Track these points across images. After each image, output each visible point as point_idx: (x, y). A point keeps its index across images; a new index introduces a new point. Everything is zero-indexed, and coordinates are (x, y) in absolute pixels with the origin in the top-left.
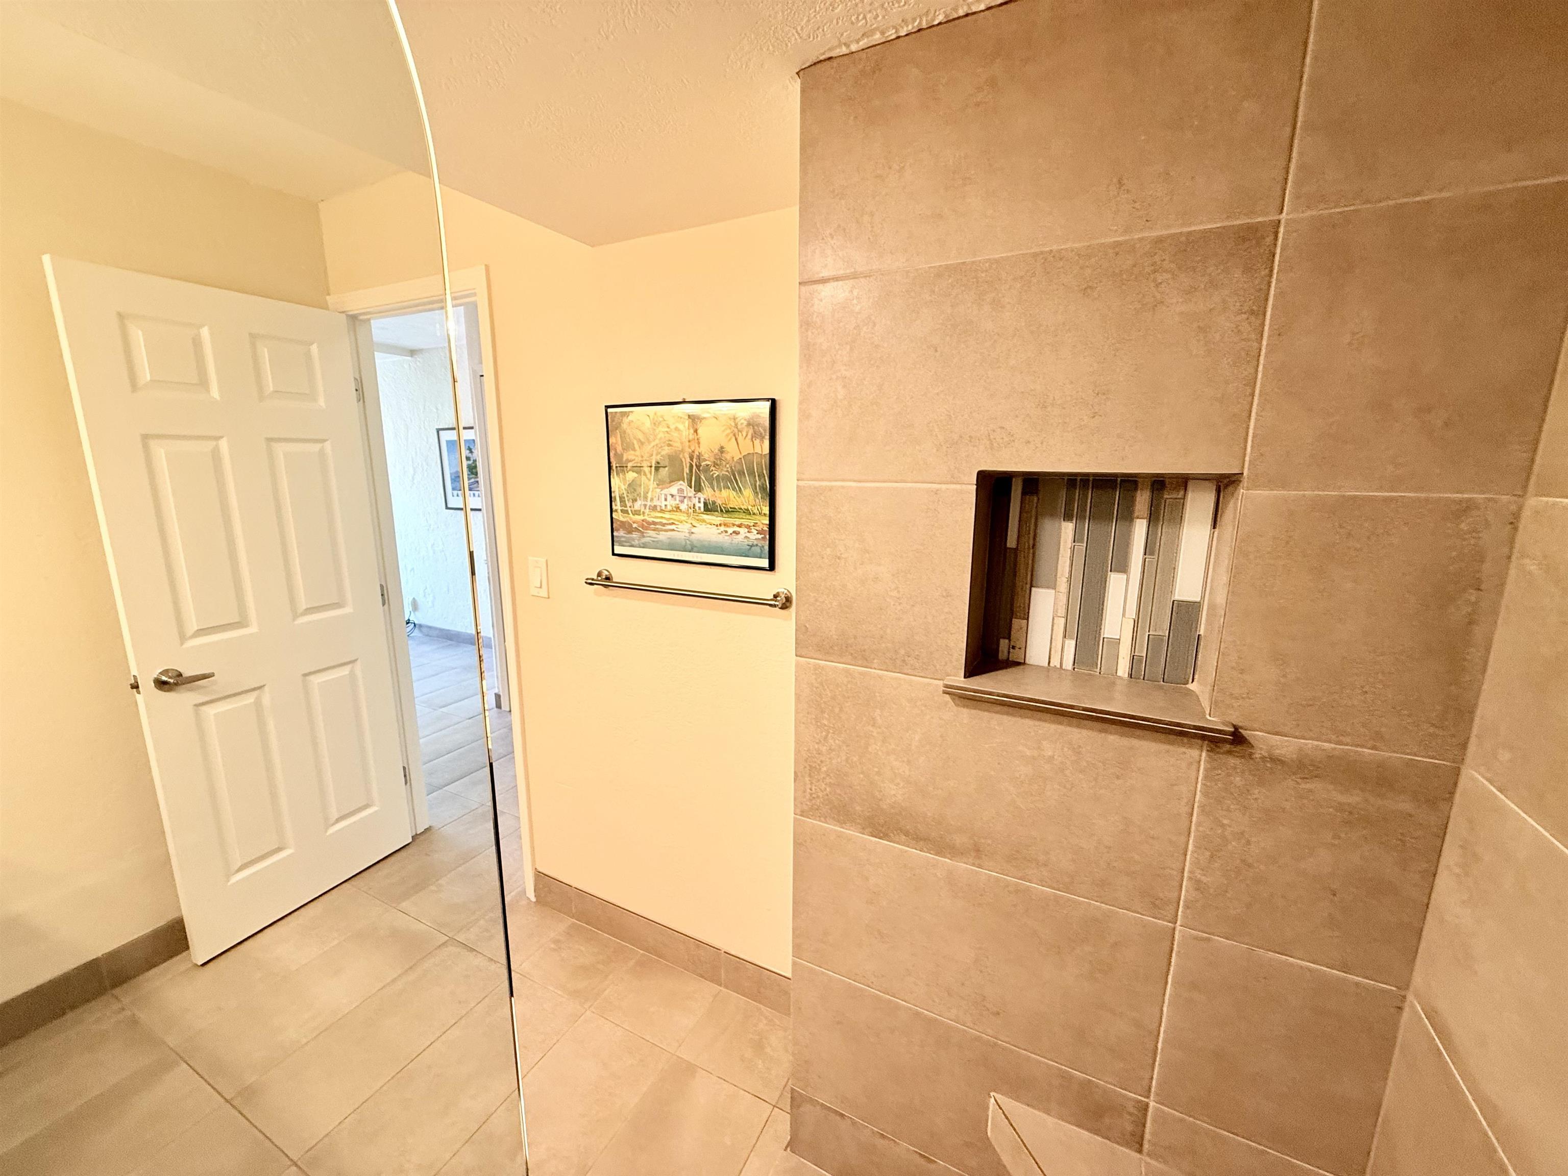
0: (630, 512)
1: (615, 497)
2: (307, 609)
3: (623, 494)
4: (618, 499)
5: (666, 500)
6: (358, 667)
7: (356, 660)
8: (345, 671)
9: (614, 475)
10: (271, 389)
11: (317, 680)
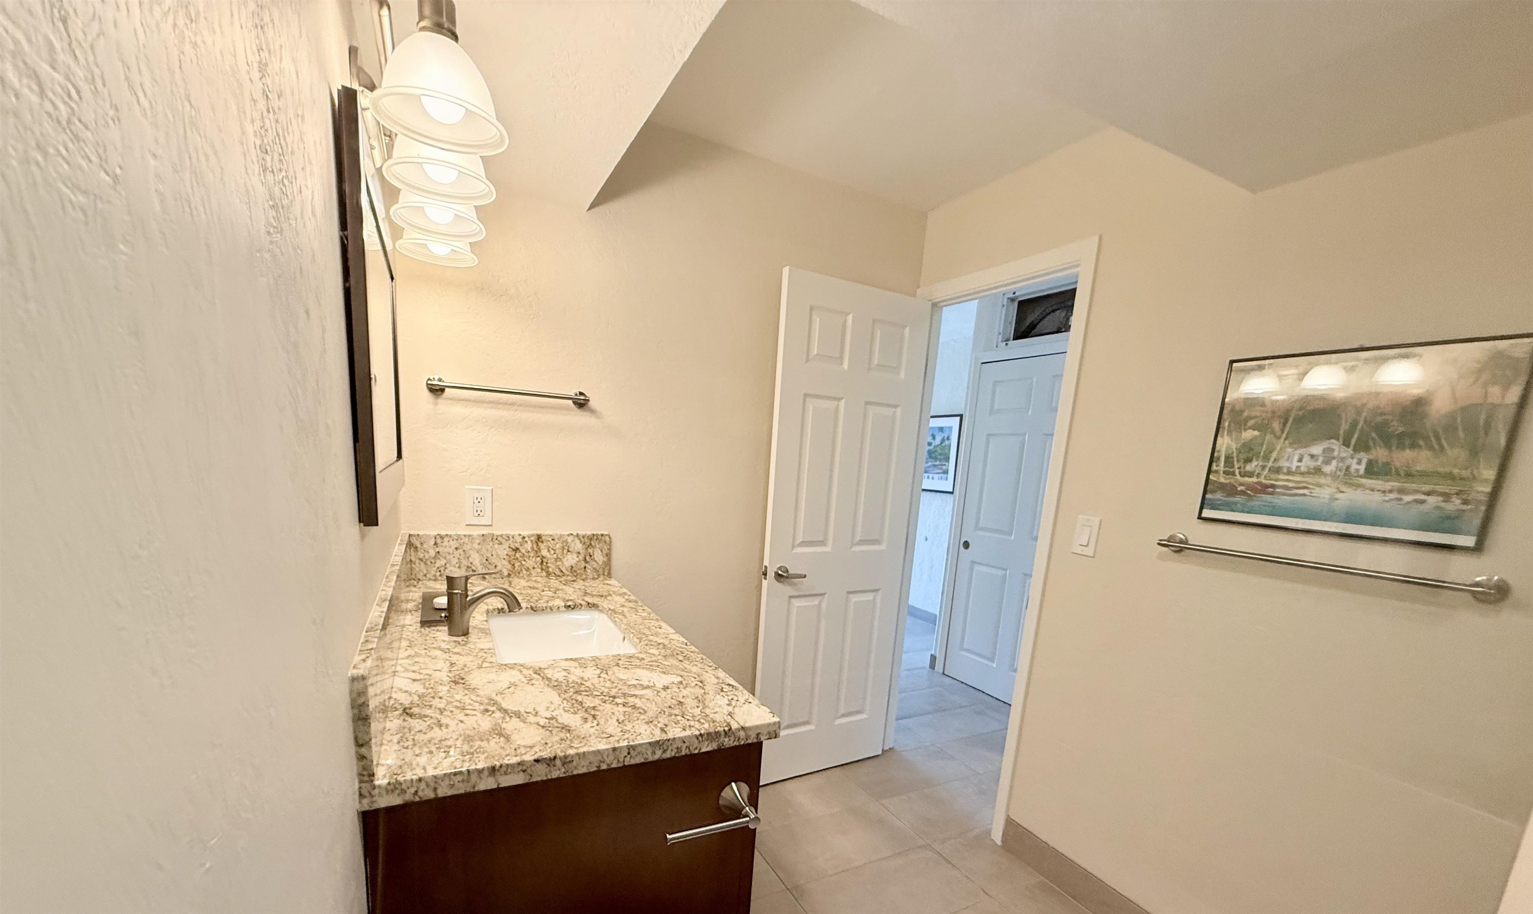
0: (1237, 473)
1: (1219, 458)
2: (860, 541)
3: (1233, 453)
4: (1223, 459)
5: (1300, 460)
6: (879, 596)
7: (878, 590)
8: (869, 597)
9: (1223, 433)
10: (876, 363)
11: (855, 598)
